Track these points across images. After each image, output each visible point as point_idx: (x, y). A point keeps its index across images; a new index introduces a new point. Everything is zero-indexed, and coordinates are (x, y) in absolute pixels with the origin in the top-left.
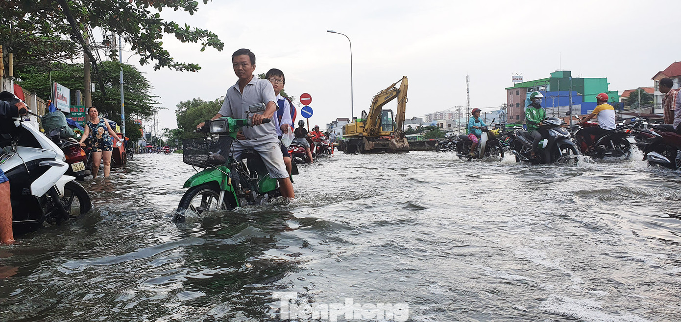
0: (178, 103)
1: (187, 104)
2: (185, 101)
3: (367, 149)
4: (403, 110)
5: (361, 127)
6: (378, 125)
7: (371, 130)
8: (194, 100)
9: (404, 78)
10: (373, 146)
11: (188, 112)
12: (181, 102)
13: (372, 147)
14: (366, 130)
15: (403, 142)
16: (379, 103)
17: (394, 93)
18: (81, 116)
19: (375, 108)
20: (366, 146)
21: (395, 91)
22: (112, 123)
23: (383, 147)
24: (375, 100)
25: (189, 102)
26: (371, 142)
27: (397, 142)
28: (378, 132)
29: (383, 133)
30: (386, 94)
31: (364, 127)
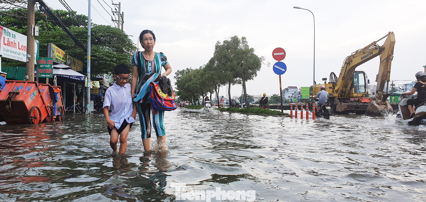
0: (176, 71)
1: (182, 72)
2: (181, 70)
3: (339, 110)
4: (387, 69)
5: (330, 88)
6: (349, 86)
7: (342, 92)
8: (187, 69)
9: (391, 34)
10: (346, 107)
11: (182, 77)
12: (178, 71)
13: (345, 109)
14: (337, 91)
15: (386, 104)
16: (352, 64)
17: (377, 51)
18: (49, 68)
19: (348, 69)
20: (337, 107)
21: (376, 49)
22: (82, 77)
23: (356, 109)
24: (349, 61)
25: (183, 71)
26: (343, 104)
27: (378, 104)
28: (349, 94)
29: (355, 95)
30: (364, 53)
31: (334, 89)
